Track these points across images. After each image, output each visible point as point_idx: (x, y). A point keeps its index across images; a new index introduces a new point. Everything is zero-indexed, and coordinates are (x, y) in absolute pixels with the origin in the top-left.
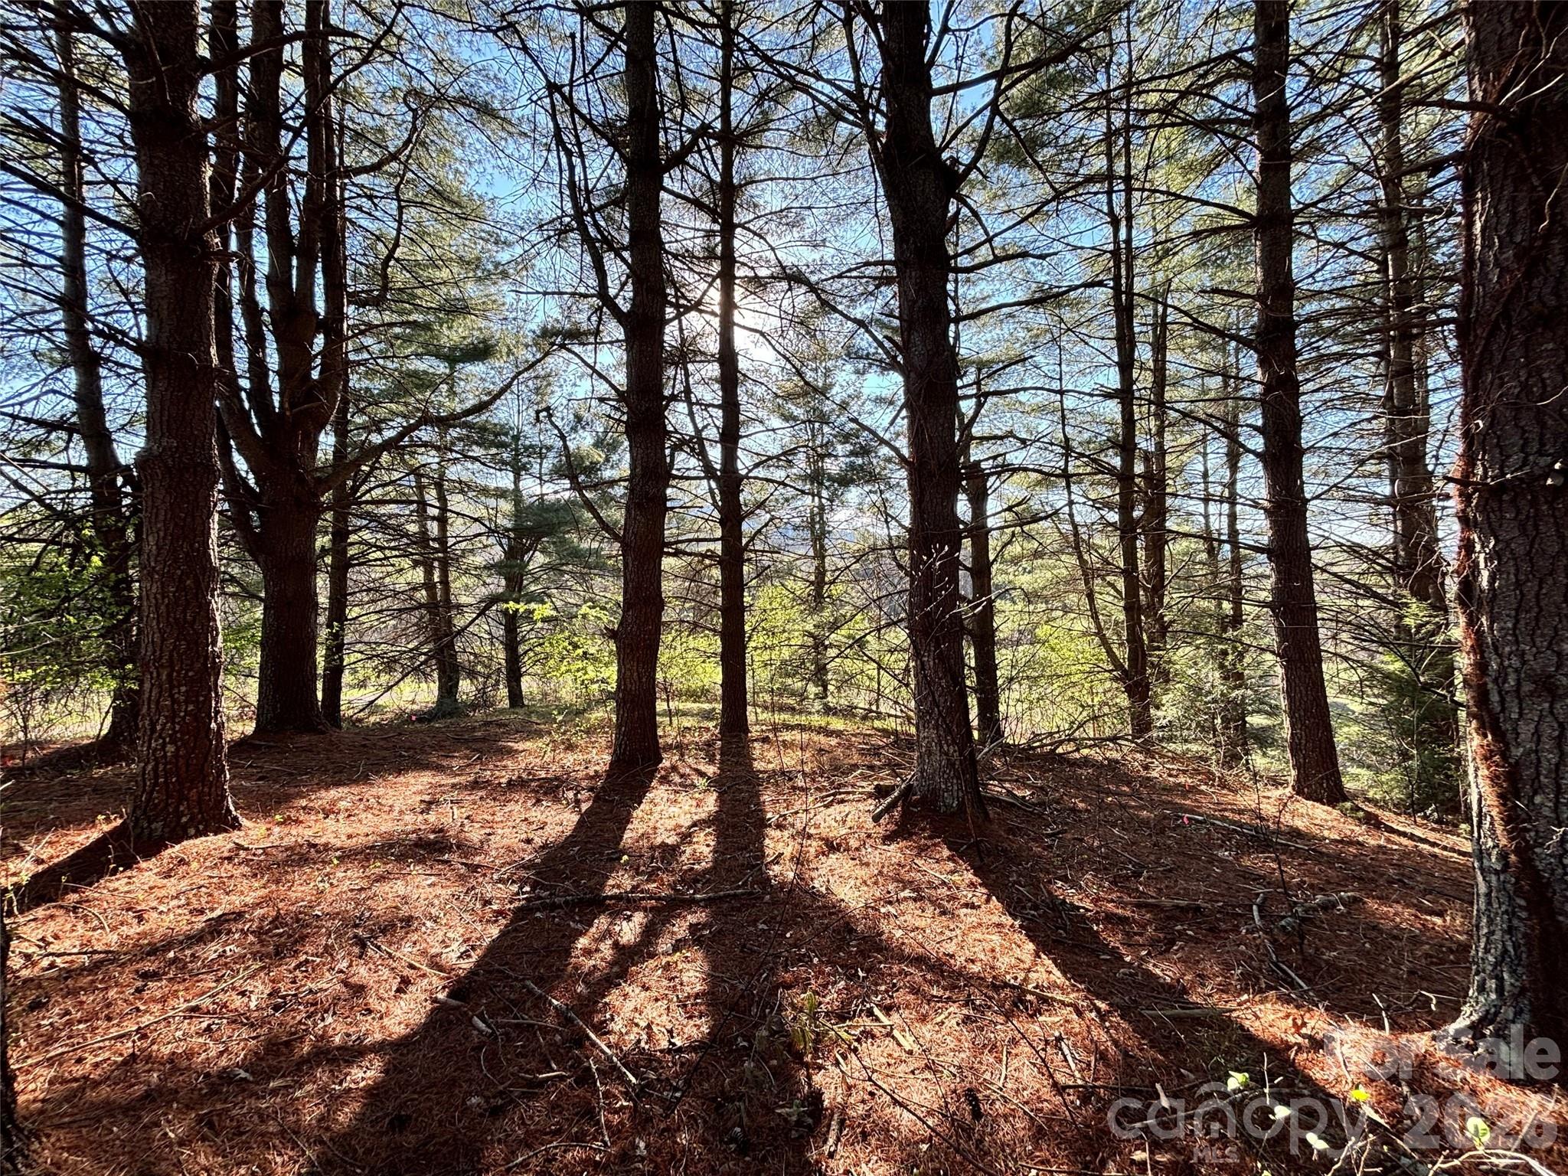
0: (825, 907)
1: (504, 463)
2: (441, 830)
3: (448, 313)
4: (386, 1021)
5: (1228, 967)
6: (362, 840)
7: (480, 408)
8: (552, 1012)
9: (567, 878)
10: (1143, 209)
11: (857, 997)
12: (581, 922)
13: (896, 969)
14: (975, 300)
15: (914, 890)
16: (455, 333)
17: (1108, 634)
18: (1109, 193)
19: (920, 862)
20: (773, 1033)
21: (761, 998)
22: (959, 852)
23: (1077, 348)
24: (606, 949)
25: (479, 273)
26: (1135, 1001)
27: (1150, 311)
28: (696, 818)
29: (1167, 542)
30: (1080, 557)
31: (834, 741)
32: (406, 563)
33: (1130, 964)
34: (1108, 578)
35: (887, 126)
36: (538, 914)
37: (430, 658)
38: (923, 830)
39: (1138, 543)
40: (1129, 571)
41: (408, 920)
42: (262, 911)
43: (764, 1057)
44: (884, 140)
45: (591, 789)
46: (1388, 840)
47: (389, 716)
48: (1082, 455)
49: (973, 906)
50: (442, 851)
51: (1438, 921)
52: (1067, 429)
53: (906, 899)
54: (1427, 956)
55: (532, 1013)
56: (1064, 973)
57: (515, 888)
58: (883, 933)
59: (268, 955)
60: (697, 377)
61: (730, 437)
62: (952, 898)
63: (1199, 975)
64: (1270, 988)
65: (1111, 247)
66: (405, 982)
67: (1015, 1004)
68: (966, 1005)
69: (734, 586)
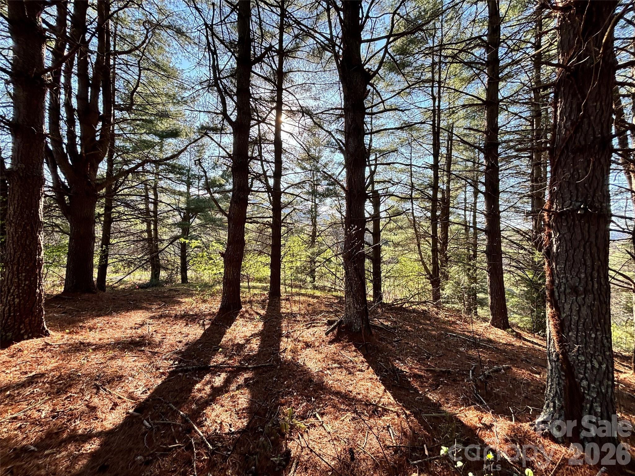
0: (302, 371)
1: (183, 181)
2: (142, 337)
3: (160, 117)
4: (104, 423)
5: (458, 395)
6: (106, 341)
7: (173, 157)
8: (180, 417)
9: (195, 358)
10: (445, 94)
11: (310, 409)
12: (198, 377)
13: (327, 397)
14: (378, 126)
15: (339, 364)
16: (163, 125)
17: (425, 260)
18: (432, 87)
19: (342, 352)
20: (274, 425)
21: (270, 410)
22: (359, 348)
23: (418, 147)
24: (208, 389)
25: (175, 101)
26: (421, 410)
27: (446, 134)
28: (253, 333)
29: (449, 225)
30: (416, 230)
31: (315, 301)
32: (138, 221)
33: (421, 394)
34: (427, 239)
35: (343, 53)
36: (180, 374)
37: (147, 262)
38: (345, 339)
39: (438, 225)
40: (434, 237)
41: (121, 377)
42: (54, 373)
43: (269, 435)
44: (341, 59)
45: (210, 320)
46: (523, 344)
47: (129, 285)
48: (418, 190)
49: (362, 371)
50: (141, 346)
51: (538, 376)
52: (413, 179)
53: (336, 368)
54: (532, 391)
55: (170, 418)
56: (394, 398)
57: (171, 362)
58: (324, 382)
59: (53, 393)
60: (265, 150)
61: (278, 175)
62: (354, 367)
63: (447, 399)
64: (473, 404)
65: (432, 108)
66: (116, 405)
67: (373, 412)
68: (354, 413)
69: (276, 237)
